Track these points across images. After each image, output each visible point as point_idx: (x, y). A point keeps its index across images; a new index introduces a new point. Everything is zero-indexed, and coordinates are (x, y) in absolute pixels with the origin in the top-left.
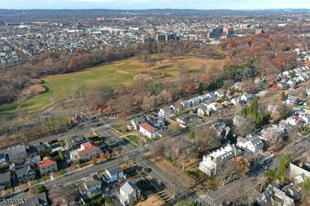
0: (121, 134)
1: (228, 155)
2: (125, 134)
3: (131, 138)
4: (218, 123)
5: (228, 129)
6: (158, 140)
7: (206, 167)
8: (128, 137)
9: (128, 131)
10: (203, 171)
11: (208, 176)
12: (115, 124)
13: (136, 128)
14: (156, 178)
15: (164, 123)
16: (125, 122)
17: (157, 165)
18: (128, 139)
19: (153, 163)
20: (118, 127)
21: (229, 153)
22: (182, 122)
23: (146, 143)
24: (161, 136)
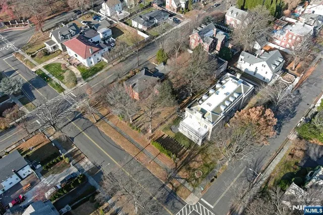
0: (34, 62)
1: (231, 99)
2: (41, 62)
3: (52, 69)
4: (203, 26)
5: (221, 37)
6: (101, 69)
7: (192, 130)
8: (47, 67)
9: (47, 54)
10: (186, 135)
11: (196, 145)
12: (24, 42)
13: (61, 48)
14: (98, 163)
15: (110, 33)
16: (42, 35)
17: (101, 129)
18: (47, 73)
19: (93, 125)
20: (30, 47)
21: (232, 95)
22: (141, 27)
23: (80, 79)
24: (106, 61)
